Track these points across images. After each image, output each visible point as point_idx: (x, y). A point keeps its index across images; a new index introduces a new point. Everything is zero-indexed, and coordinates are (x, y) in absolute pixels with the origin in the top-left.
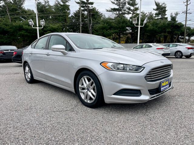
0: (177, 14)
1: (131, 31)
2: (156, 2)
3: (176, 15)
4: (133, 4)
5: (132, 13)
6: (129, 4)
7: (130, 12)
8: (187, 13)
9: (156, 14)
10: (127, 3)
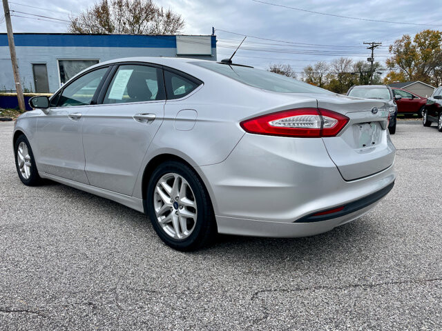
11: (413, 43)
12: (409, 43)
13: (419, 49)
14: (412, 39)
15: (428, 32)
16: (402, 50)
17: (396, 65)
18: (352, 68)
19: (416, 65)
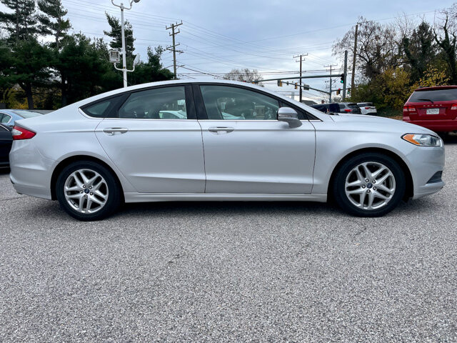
0: (160, 51)
1: (59, 79)
2: (108, 17)
3: (157, 51)
4: (56, 11)
5: (54, 32)
6: (42, 7)
7: (48, 29)
8: (174, 51)
9: (113, 45)
10: (36, 5)
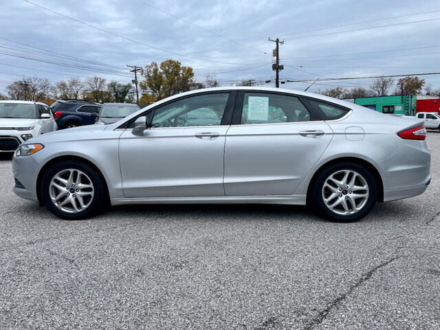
11: (161, 71)
12: (157, 70)
13: (164, 76)
14: (159, 66)
15: (171, 62)
16: (151, 75)
17: (148, 88)
18: (106, 87)
19: (164, 89)
